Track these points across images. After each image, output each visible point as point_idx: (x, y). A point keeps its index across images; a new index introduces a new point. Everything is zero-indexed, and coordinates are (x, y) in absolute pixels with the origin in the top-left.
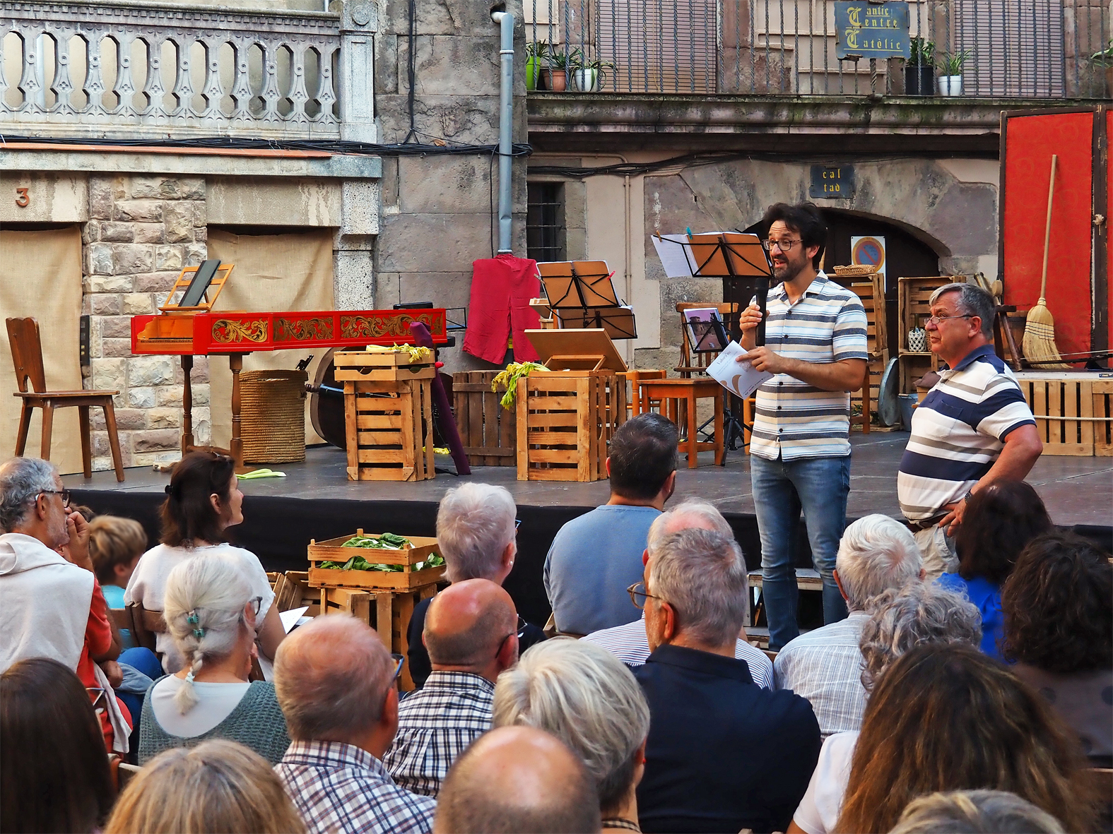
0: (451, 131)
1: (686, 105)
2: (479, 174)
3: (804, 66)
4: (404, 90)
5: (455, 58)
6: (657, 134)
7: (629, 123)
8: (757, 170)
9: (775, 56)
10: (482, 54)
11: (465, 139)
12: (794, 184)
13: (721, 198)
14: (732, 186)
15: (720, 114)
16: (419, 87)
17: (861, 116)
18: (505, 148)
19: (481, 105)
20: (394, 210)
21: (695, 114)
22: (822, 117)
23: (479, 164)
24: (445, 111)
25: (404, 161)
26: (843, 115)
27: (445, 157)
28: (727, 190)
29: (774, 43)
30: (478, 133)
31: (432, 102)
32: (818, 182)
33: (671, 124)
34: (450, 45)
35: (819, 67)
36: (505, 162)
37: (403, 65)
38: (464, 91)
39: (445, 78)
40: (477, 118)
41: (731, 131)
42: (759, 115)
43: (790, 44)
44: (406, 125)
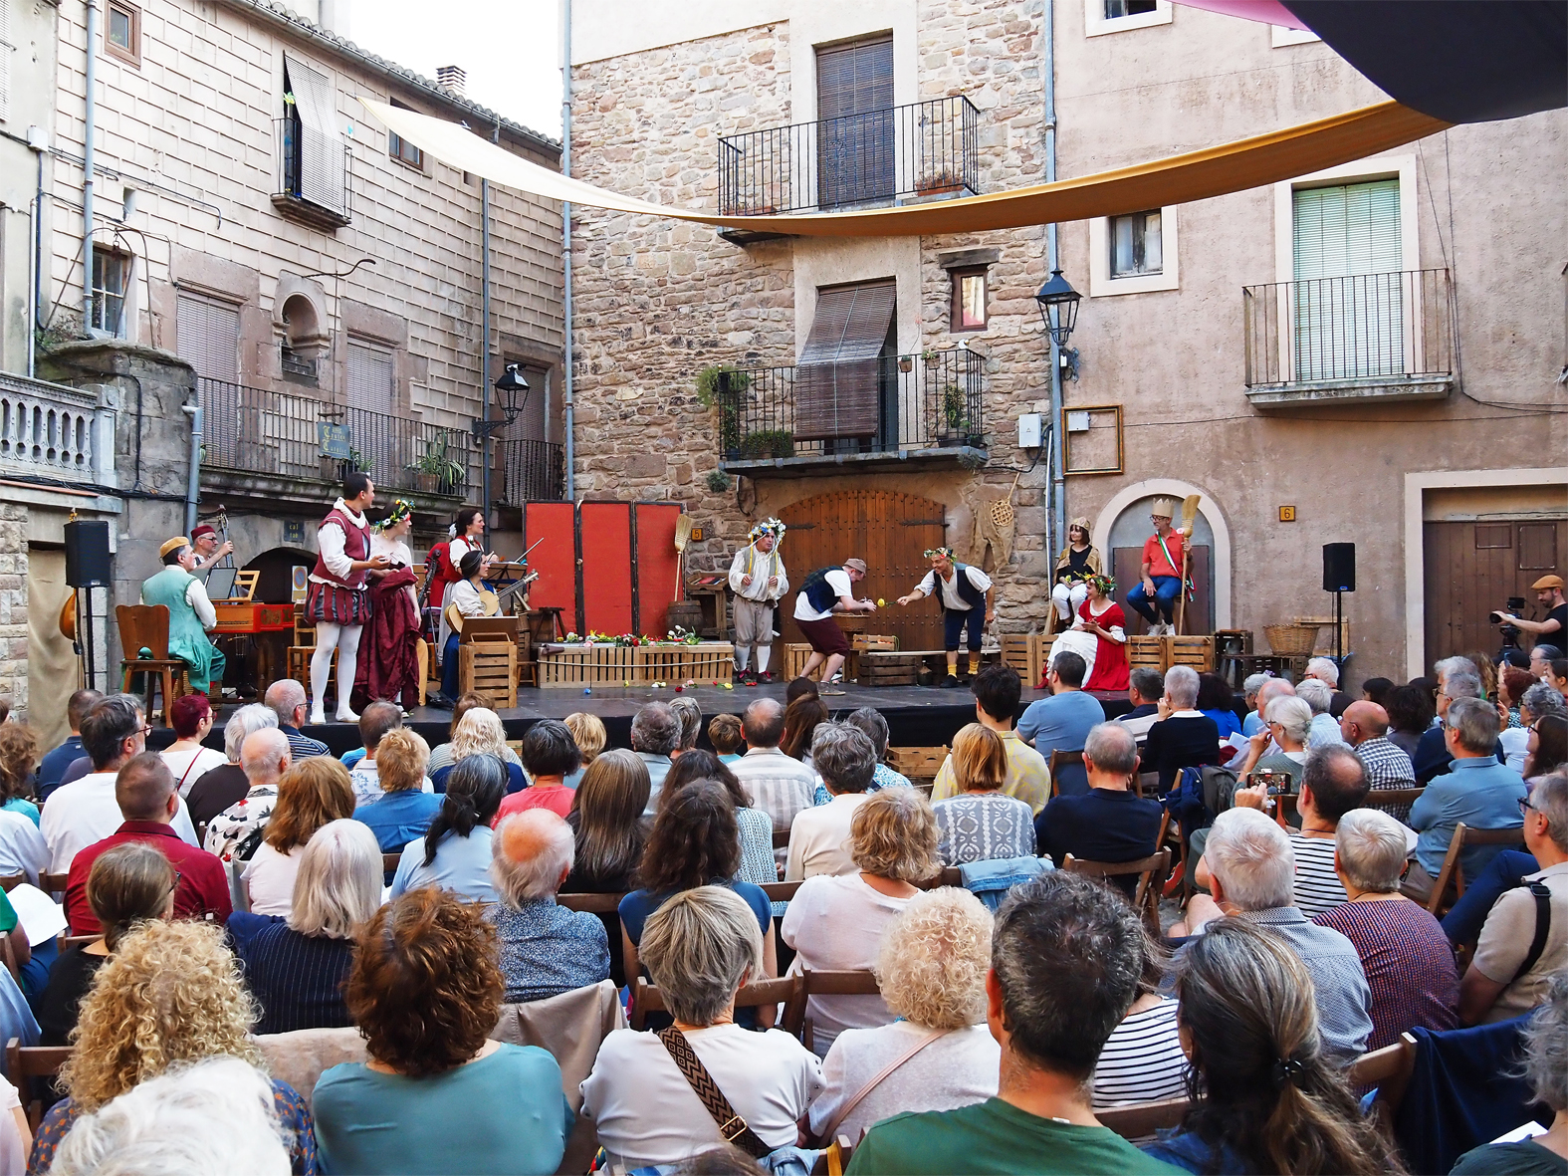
0: (159, 484)
1: (246, 477)
2: (174, 515)
3: (283, 460)
4: (133, 454)
5: (162, 435)
6: (225, 495)
7: (214, 486)
8: (259, 522)
9: (269, 450)
10: (177, 433)
11: (167, 490)
12: (276, 532)
13: (241, 539)
14: (247, 530)
15: (262, 485)
16: (143, 450)
17: (325, 493)
18: (194, 497)
19: (176, 468)
20: (125, 537)
21: (249, 484)
22: (308, 492)
23: (174, 508)
24: (156, 470)
25: (132, 502)
26: (317, 491)
27: (155, 502)
28: (245, 534)
29: (269, 442)
30: (174, 487)
31: (149, 463)
32: (288, 531)
33: (234, 489)
34: (160, 425)
35: (290, 461)
36: (193, 509)
37: (133, 435)
38: (167, 458)
39: (157, 447)
40: (173, 476)
41: (262, 496)
42: (279, 487)
43: (276, 445)
44: (134, 477)
